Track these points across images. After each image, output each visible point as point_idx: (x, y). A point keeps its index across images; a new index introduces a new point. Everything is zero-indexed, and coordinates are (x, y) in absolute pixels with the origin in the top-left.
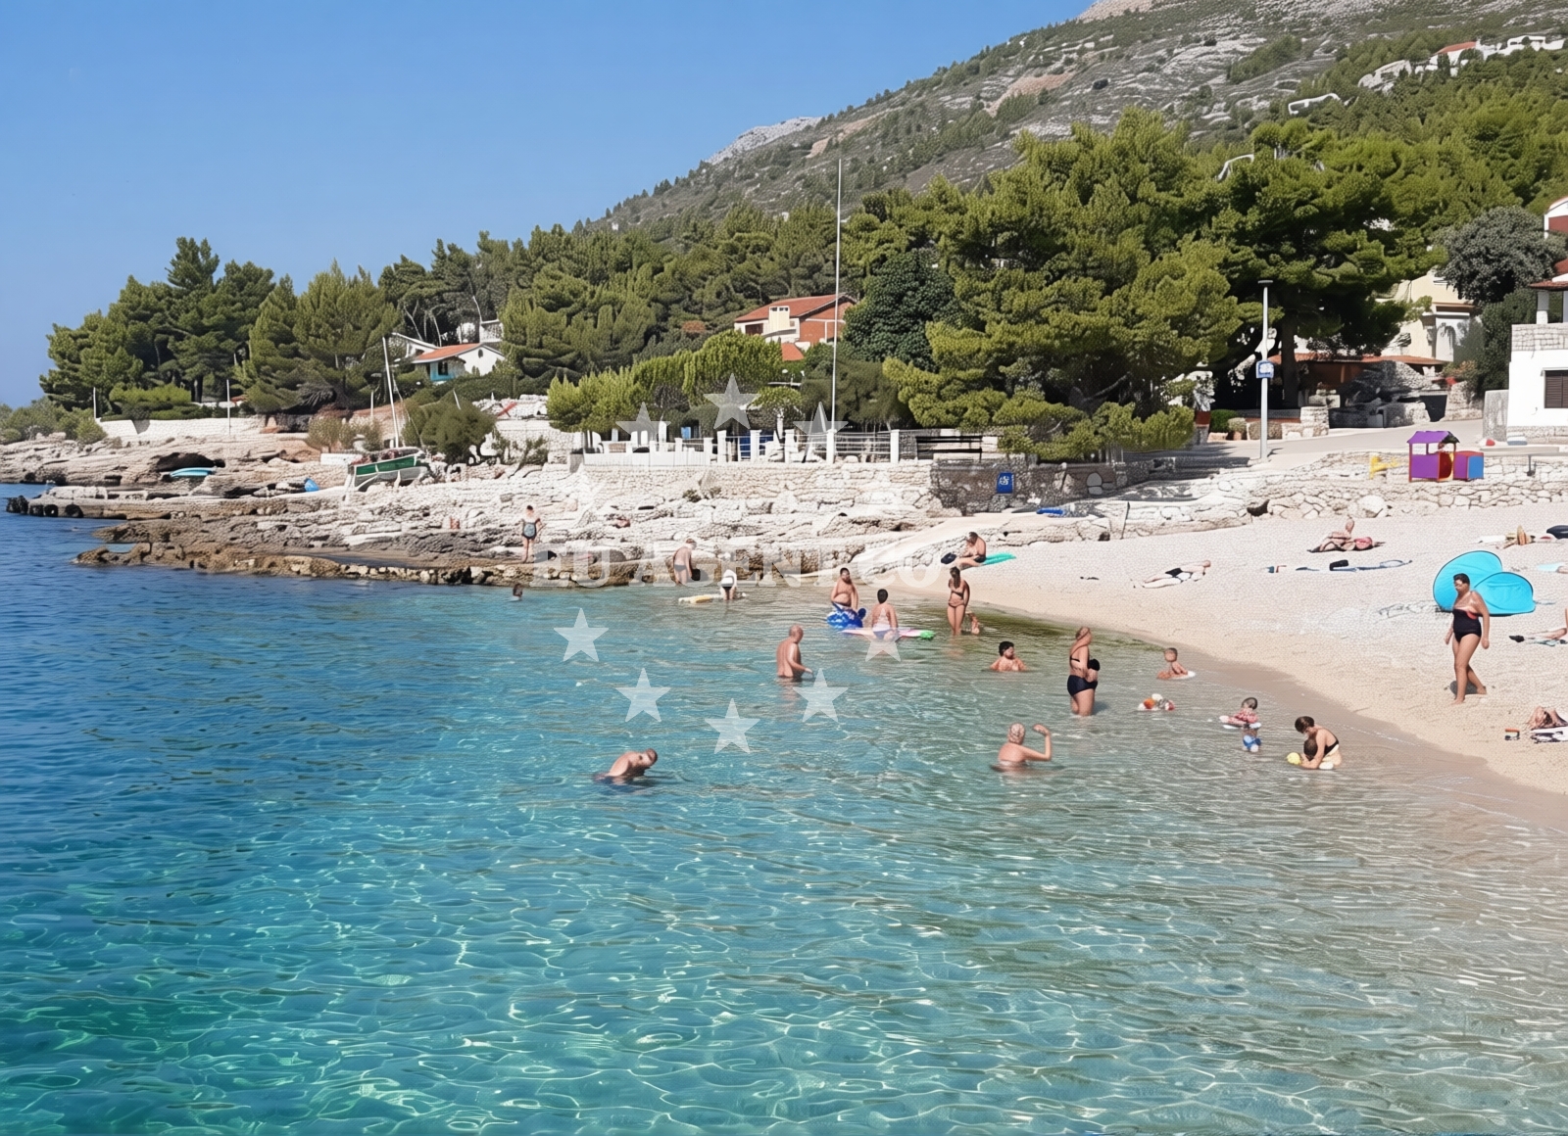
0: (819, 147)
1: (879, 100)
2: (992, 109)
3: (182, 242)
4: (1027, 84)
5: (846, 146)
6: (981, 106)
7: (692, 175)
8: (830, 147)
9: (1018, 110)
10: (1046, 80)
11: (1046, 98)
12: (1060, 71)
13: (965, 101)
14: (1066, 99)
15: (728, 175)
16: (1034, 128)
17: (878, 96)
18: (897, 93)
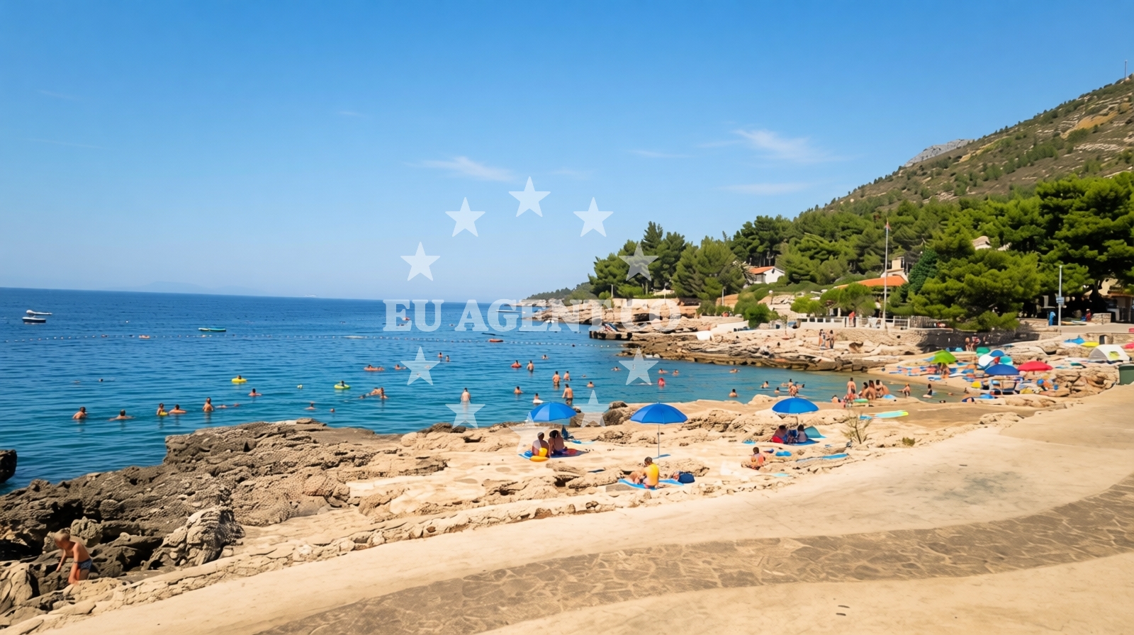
0: (965, 158)
1: (1002, 132)
2: (1065, 136)
3: (650, 223)
4: (1086, 123)
5: (979, 158)
6: (1058, 134)
7: (895, 174)
8: (972, 158)
9: (1081, 136)
10: (1099, 120)
11: (1096, 130)
12: (1106, 115)
13: (1049, 131)
14: (1110, 129)
15: (915, 173)
16: (1088, 147)
17: (1001, 129)
18: (1011, 128)
